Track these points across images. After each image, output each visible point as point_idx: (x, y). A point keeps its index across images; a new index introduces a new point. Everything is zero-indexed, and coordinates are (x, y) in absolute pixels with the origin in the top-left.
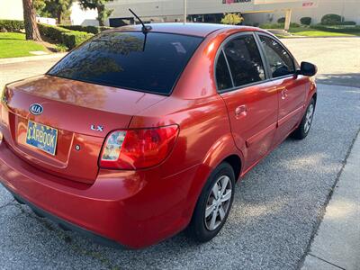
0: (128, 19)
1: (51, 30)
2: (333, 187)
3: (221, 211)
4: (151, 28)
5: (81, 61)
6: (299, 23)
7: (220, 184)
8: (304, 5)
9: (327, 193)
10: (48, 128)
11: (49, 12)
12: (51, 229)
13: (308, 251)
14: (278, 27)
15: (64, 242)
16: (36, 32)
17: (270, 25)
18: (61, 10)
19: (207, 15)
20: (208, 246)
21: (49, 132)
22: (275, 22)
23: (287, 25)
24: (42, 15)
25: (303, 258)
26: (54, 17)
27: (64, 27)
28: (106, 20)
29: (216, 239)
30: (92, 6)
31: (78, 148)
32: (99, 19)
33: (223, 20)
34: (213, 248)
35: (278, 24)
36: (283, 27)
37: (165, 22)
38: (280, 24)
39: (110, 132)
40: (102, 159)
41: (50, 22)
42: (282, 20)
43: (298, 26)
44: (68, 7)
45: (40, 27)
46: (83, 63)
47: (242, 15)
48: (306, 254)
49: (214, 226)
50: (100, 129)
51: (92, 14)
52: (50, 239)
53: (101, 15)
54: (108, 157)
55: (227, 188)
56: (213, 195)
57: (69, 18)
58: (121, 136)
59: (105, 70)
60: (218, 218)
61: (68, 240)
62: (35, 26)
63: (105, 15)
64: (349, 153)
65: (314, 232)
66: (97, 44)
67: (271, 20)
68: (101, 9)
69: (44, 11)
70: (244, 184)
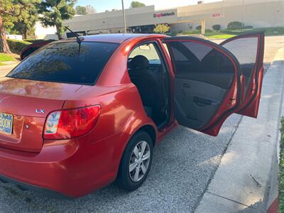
0: (81, 32)
1: (18, 44)
2: (228, 145)
3: (143, 167)
4: (83, 39)
5: (37, 63)
6: (212, 29)
7: (139, 147)
8: (214, 16)
9: (223, 149)
10: (5, 115)
11: (17, 30)
12: (15, 194)
13: (206, 190)
14: (197, 33)
15: (25, 202)
16: (6, 47)
17: (191, 31)
18: (26, 28)
19: (143, 26)
20: (134, 193)
21: (6, 117)
22: (194, 29)
23: (203, 30)
24: (11, 33)
25: (202, 195)
26: (21, 34)
27: (29, 41)
28: (64, 34)
29: (141, 189)
30: (52, 24)
31: (27, 126)
32: (58, 34)
33: (155, 30)
34: (138, 195)
35: (196, 31)
36: (200, 32)
37: (111, 33)
38: (198, 31)
39: (50, 113)
40: (45, 133)
41: (18, 38)
42: (200, 28)
43: (211, 31)
44: (31, 26)
45: (10, 42)
46: (39, 65)
47: (169, 25)
48: (205, 192)
49: (137, 178)
50: (42, 111)
51: (52, 30)
52: (14, 201)
53: (59, 31)
54: (50, 132)
55: (146, 150)
56: (134, 155)
57: (34, 34)
58: (58, 116)
59: (57, 70)
60: (141, 173)
61: (28, 200)
62: (5, 42)
63: (63, 30)
64: (241, 120)
65: (212, 177)
66: (51, 51)
67: (191, 28)
68: (59, 26)
69: (13, 29)
70: (164, 148)
